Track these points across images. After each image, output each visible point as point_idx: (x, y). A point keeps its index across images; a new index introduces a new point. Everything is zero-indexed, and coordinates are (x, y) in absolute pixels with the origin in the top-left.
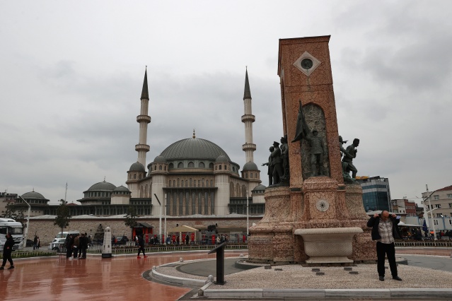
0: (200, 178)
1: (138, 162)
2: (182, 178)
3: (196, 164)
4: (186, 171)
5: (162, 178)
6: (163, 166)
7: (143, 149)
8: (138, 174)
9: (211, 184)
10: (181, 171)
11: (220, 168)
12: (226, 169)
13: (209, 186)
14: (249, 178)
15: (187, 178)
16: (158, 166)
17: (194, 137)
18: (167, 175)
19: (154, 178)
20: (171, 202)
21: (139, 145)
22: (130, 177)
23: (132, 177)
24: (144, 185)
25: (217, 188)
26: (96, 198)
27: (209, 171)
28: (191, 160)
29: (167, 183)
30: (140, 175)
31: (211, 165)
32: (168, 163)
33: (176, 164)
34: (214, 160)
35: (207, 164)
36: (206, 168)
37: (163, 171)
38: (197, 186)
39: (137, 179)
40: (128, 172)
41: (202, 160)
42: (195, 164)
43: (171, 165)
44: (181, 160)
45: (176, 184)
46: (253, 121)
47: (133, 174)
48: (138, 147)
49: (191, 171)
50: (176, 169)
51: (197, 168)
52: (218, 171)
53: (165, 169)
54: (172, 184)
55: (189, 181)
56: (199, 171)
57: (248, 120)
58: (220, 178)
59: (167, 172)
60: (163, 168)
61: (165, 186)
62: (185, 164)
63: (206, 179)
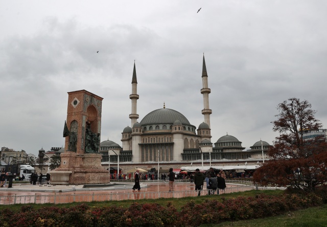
0: (163, 137)
1: (128, 127)
2: (151, 137)
3: (161, 127)
4: (154, 132)
5: (138, 137)
6: (139, 129)
7: (134, 117)
9: (170, 140)
10: (151, 132)
12: (179, 129)
13: (169, 142)
14: (202, 135)
15: (154, 137)
16: (135, 129)
17: (164, 108)
18: (142, 135)
19: (134, 138)
20: (145, 151)
21: (132, 114)
22: (123, 136)
25: (174, 143)
27: (170, 131)
28: (157, 125)
29: (141, 140)
30: (129, 135)
31: (171, 127)
32: (143, 127)
33: (148, 127)
34: (172, 124)
35: (168, 126)
36: (168, 129)
37: (138, 133)
38: (161, 142)
39: (127, 138)
40: (122, 133)
41: (164, 124)
43: (145, 128)
44: (151, 125)
45: (148, 141)
46: (209, 92)
47: (125, 134)
48: (131, 116)
49: (157, 131)
50: (148, 131)
51: (161, 129)
53: (140, 131)
54: (145, 141)
55: (156, 139)
56: (163, 131)
57: (206, 92)
58: (175, 136)
59: (142, 133)
60: (139, 131)
61: (141, 143)
62: (154, 127)
63: (167, 136)
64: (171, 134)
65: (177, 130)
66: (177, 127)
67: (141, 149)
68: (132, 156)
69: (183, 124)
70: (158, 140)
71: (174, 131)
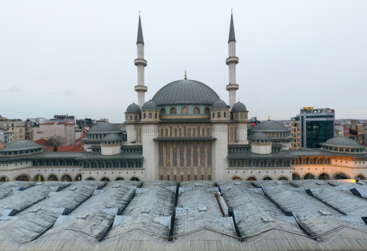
0: (195, 127)
1: (134, 104)
2: (175, 127)
3: (191, 109)
4: (179, 117)
5: (152, 128)
6: (154, 113)
7: (141, 90)
8: (133, 116)
9: (208, 135)
10: (174, 117)
11: (219, 116)
12: (225, 116)
13: (206, 136)
14: (240, 119)
15: (181, 126)
16: (147, 113)
17: (186, 79)
18: (159, 124)
20: (164, 150)
21: (138, 86)
22: (127, 117)
23: (129, 118)
24: (138, 127)
25: (215, 139)
26: (93, 140)
27: (205, 117)
29: (158, 132)
30: (136, 116)
31: (207, 110)
32: (159, 109)
33: (168, 109)
34: (211, 105)
35: (202, 109)
36: (201, 115)
37: (153, 120)
38: (192, 136)
39: (133, 121)
40: (126, 113)
41: (196, 105)
42: (189, 109)
43: (163, 110)
44: (173, 107)
45: (169, 134)
46: (237, 62)
47: (129, 115)
48: (137, 88)
49: (185, 117)
50: (168, 115)
51: (190, 114)
52: (216, 119)
53: (156, 117)
54: (164, 133)
55: (183, 130)
56: (194, 117)
57: (232, 62)
58: (217, 127)
59: (158, 120)
60: (153, 116)
61: (157, 137)
62: (179, 109)
63: (202, 127)
64: (210, 123)
67: (157, 148)
70: (187, 131)
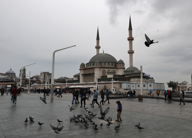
3: (92, 64)
13: (93, 72)
45: (86, 72)
53: (83, 68)
56: (92, 67)
61: (83, 73)
64: (94, 68)
65: (98, 66)
66: (98, 64)
68: (80, 81)
69: (100, 62)
70: (90, 71)
71: (95, 66)
